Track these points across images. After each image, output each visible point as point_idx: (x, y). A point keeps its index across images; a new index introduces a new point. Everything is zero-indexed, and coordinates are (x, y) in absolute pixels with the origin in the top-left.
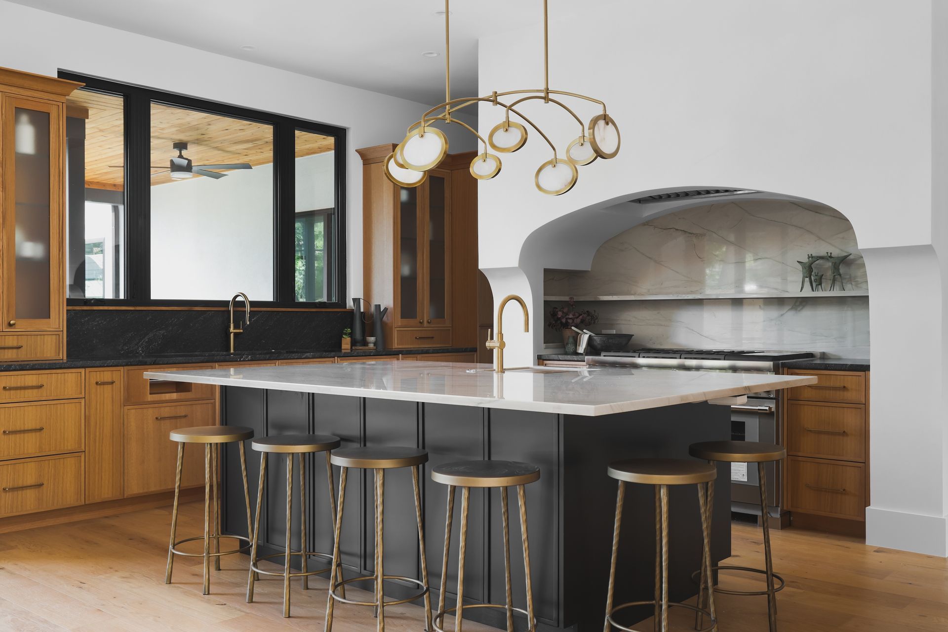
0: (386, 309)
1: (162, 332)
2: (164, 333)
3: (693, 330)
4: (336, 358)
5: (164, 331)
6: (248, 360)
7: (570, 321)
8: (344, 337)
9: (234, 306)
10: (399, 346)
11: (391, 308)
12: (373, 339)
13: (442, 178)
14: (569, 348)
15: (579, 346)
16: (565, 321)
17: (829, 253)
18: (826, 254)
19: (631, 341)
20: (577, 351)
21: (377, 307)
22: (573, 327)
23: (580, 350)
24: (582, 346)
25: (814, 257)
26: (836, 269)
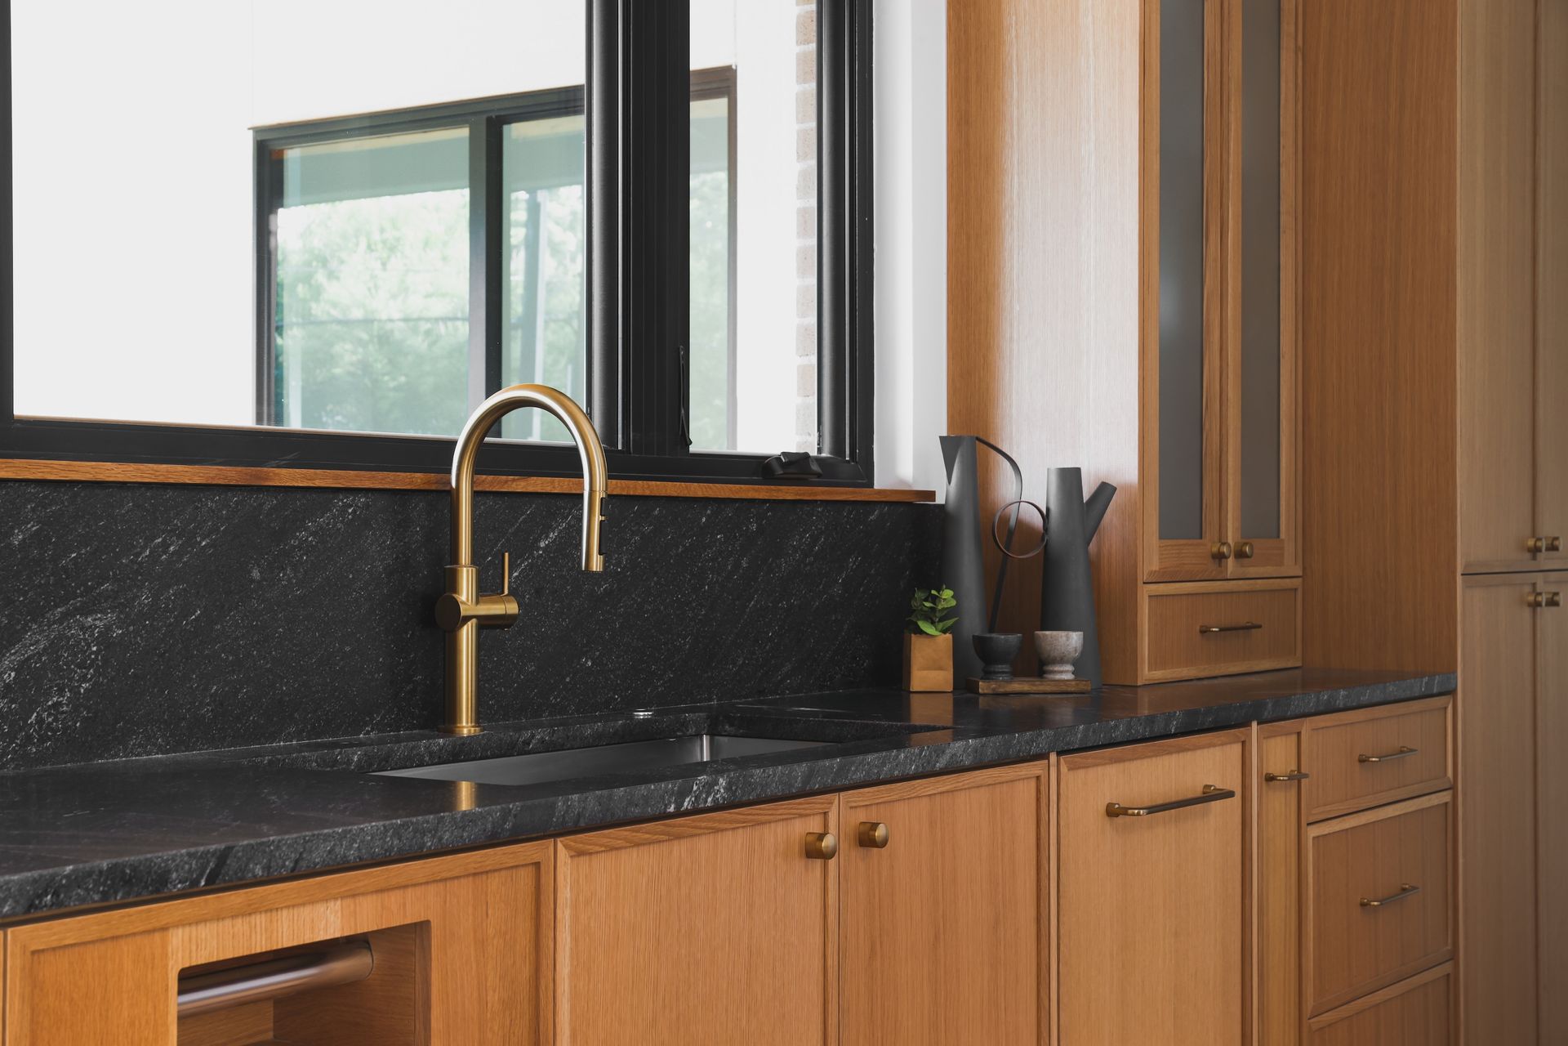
1: (96, 621)
2: (108, 628)
4: (1053, 757)
5: (111, 616)
6: (717, 808)
8: (921, 632)
9: (478, 469)
10: (1159, 675)
11: (1127, 488)
12: (1071, 641)
21: (1070, 479)
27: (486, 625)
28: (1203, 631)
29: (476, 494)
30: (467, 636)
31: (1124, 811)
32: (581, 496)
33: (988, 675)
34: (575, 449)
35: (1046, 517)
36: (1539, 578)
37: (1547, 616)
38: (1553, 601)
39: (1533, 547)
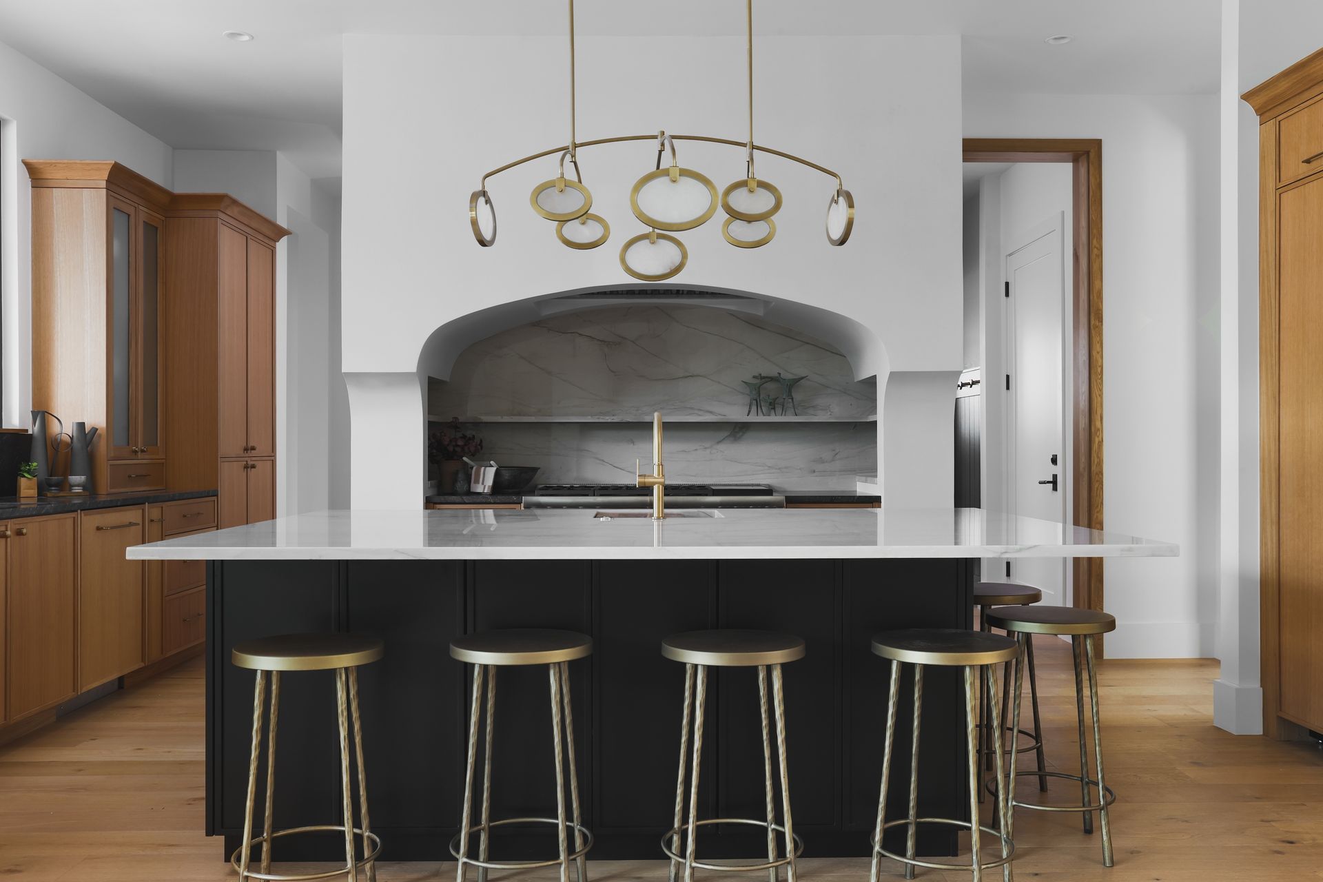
0: (94, 430)
3: (603, 461)
7: (458, 449)
8: (24, 477)
10: (113, 491)
11: (102, 430)
12: (80, 479)
13: (157, 228)
14: (460, 486)
15: (475, 483)
16: (454, 450)
17: (780, 374)
18: (777, 375)
19: (536, 476)
20: (472, 490)
21: (81, 425)
22: (465, 459)
23: (479, 489)
24: (483, 484)
25: (764, 378)
26: (790, 392)
28: (130, 476)
31: (101, 529)
33: (50, 491)
35: (72, 438)
36: (248, 459)
37: (252, 472)
38: (253, 467)
39: (246, 449)
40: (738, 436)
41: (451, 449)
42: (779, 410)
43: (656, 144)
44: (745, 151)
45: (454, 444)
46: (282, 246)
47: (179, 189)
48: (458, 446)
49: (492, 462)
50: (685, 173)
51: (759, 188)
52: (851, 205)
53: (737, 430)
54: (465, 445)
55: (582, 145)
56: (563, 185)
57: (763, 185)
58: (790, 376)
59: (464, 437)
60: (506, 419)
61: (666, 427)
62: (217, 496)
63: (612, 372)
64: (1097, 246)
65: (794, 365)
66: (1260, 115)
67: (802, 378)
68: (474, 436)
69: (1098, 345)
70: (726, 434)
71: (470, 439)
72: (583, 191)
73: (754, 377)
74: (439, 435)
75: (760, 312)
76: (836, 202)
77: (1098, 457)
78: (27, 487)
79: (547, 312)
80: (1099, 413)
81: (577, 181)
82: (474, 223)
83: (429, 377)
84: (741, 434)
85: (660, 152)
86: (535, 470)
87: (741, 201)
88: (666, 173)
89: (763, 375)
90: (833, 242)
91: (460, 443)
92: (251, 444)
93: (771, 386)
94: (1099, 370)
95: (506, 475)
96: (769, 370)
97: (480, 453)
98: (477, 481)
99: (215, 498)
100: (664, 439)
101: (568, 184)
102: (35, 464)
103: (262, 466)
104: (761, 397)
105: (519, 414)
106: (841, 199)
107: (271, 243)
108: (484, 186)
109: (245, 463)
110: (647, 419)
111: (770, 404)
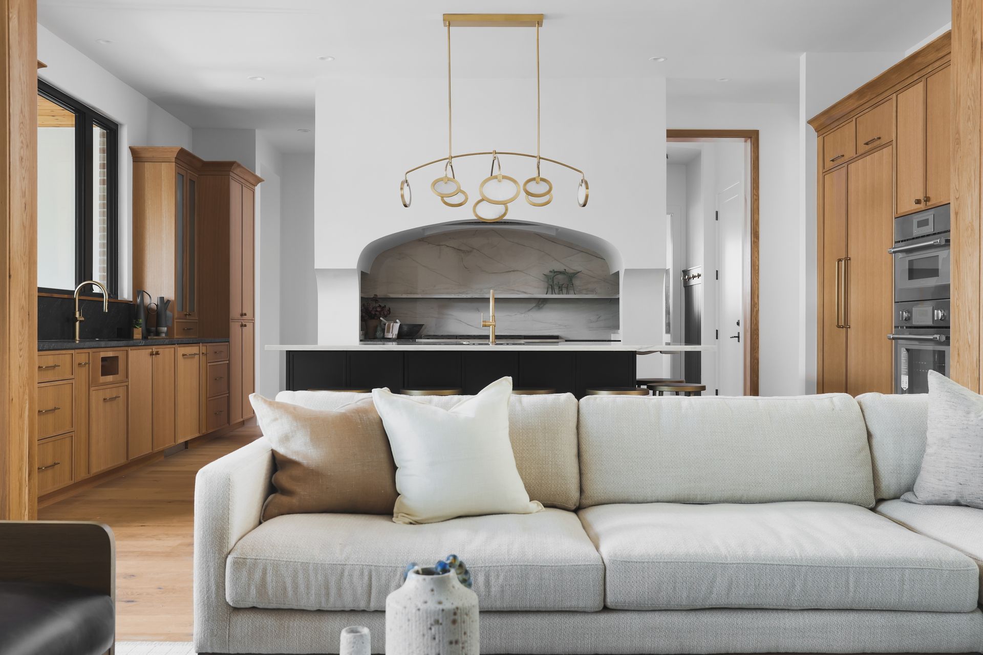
0: (168, 301)
3: (460, 320)
7: (377, 313)
8: (136, 327)
9: (79, 295)
10: (177, 337)
11: (173, 301)
12: (165, 329)
13: (194, 182)
14: (379, 334)
15: (387, 332)
16: (375, 314)
17: (565, 270)
18: (564, 270)
19: (422, 329)
20: (385, 337)
21: (162, 299)
22: (381, 318)
23: (390, 336)
24: (392, 333)
25: (556, 272)
26: (571, 280)
27: (81, 322)
28: (184, 329)
29: (79, 300)
30: (77, 323)
31: (185, 355)
32: (103, 301)
33: (149, 335)
34: (103, 294)
35: (157, 306)
36: (242, 321)
37: (244, 328)
38: (245, 326)
39: (242, 315)
40: (541, 306)
41: (373, 313)
42: (564, 291)
43: (491, 157)
44: (536, 160)
45: (375, 310)
46: (258, 188)
47: (206, 158)
48: (377, 311)
49: (397, 321)
50: (505, 177)
51: (541, 182)
52: (587, 188)
53: (540, 303)
54: (381, 311)
55: (455, 157)
56: (446, 180)
57: (543, 180)
58: (572, 271)
59: (380, 306)
60: (404, 296)
61: (497, 300)
62: (229, 342)
63: (466, 268)
64: (756, 194)
65: (575, 264)
66: (818, 132)
67: (579, 272)
68: (385, 306)
69: (756, 253)
70: (534, 305)
71: (383, 307)
72: (456, 182)
73: (550, 272)
74: (366, 305)
75: (553, 233)
76: (581, 185)
77: (756, 320)
78: (138, 333)
79: (428, 233)
80: (756, 293)
81: (452, 177)
82: (402, 196)
83: (362, 271)
84: (542, 305)
85: (494, 161)
86: (421, 326)
87: (532, 187)
88: (496, 177)
89: (555, 270)
90: (580, 205)
91: (379, 309)
92: (244, 312)
93: (560, 277)
94: (757, 268)
95: (405, 328)
96: (559, 267)
97: (389, 315)
98: (388, 332)
99: (228, 343)
100: (495, 307)
101: (449, 180)
102: (141, 320)
103: (249, 325)
104: (554, 283)
105: (411, 293)
106: (583, 184)
107: (253, 187)
108: (406, 178)
109: (241, 323)
110: (486, 296)
111: (559, 288)
